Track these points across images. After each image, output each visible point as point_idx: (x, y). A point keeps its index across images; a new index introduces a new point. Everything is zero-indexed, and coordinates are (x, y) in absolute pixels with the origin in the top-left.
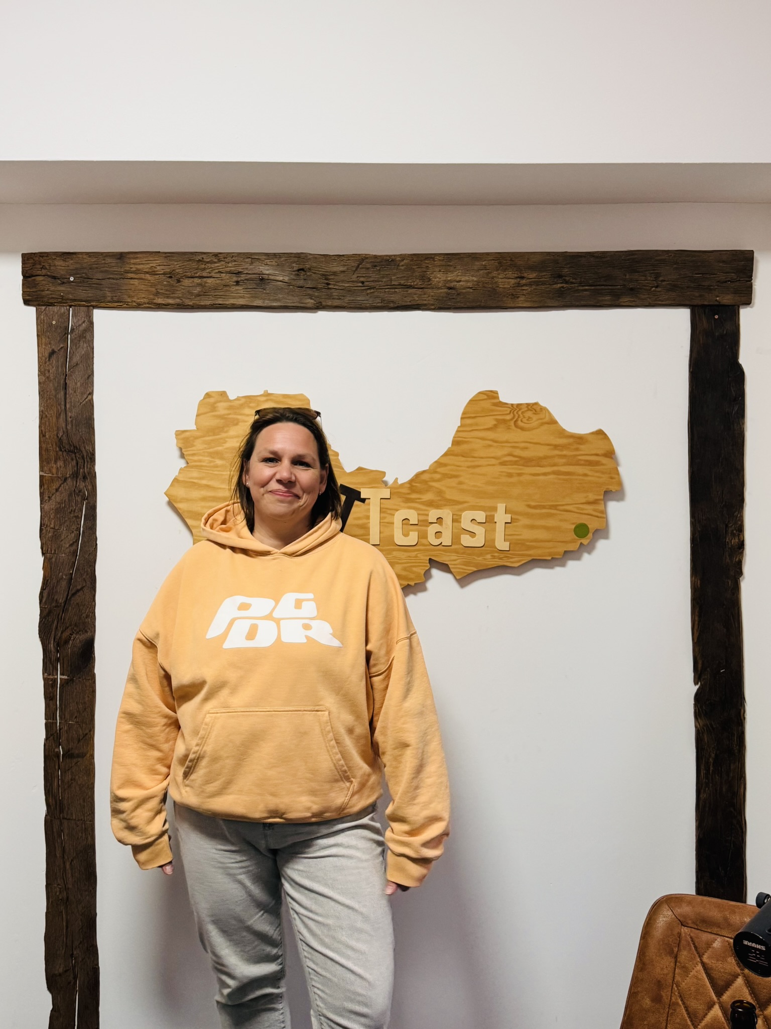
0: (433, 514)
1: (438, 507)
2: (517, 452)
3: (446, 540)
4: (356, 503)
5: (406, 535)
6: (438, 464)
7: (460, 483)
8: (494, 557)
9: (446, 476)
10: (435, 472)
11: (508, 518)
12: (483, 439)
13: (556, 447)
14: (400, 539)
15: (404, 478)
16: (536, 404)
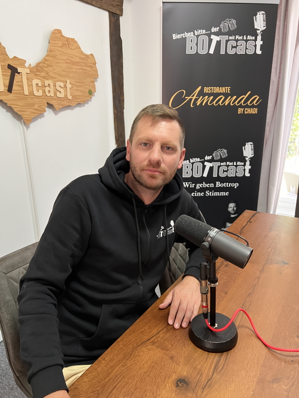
0: (47, 82)
1: (47, 79)
2: (70, 59)
3: (52, 94)
4: (16, 74)
5: (38, 91)
6: (45, 60)
7: (54, 69)
8: (67, 102)
9: (49, 66)
10: (45, 63)
11: (70, 86)
12: (59, 51)
13: (81, 58)
14: (36, 93)
15: (33, 64)
16: (74, 39)
